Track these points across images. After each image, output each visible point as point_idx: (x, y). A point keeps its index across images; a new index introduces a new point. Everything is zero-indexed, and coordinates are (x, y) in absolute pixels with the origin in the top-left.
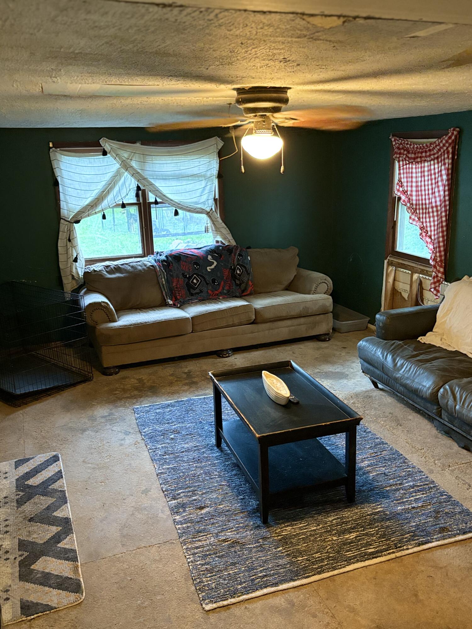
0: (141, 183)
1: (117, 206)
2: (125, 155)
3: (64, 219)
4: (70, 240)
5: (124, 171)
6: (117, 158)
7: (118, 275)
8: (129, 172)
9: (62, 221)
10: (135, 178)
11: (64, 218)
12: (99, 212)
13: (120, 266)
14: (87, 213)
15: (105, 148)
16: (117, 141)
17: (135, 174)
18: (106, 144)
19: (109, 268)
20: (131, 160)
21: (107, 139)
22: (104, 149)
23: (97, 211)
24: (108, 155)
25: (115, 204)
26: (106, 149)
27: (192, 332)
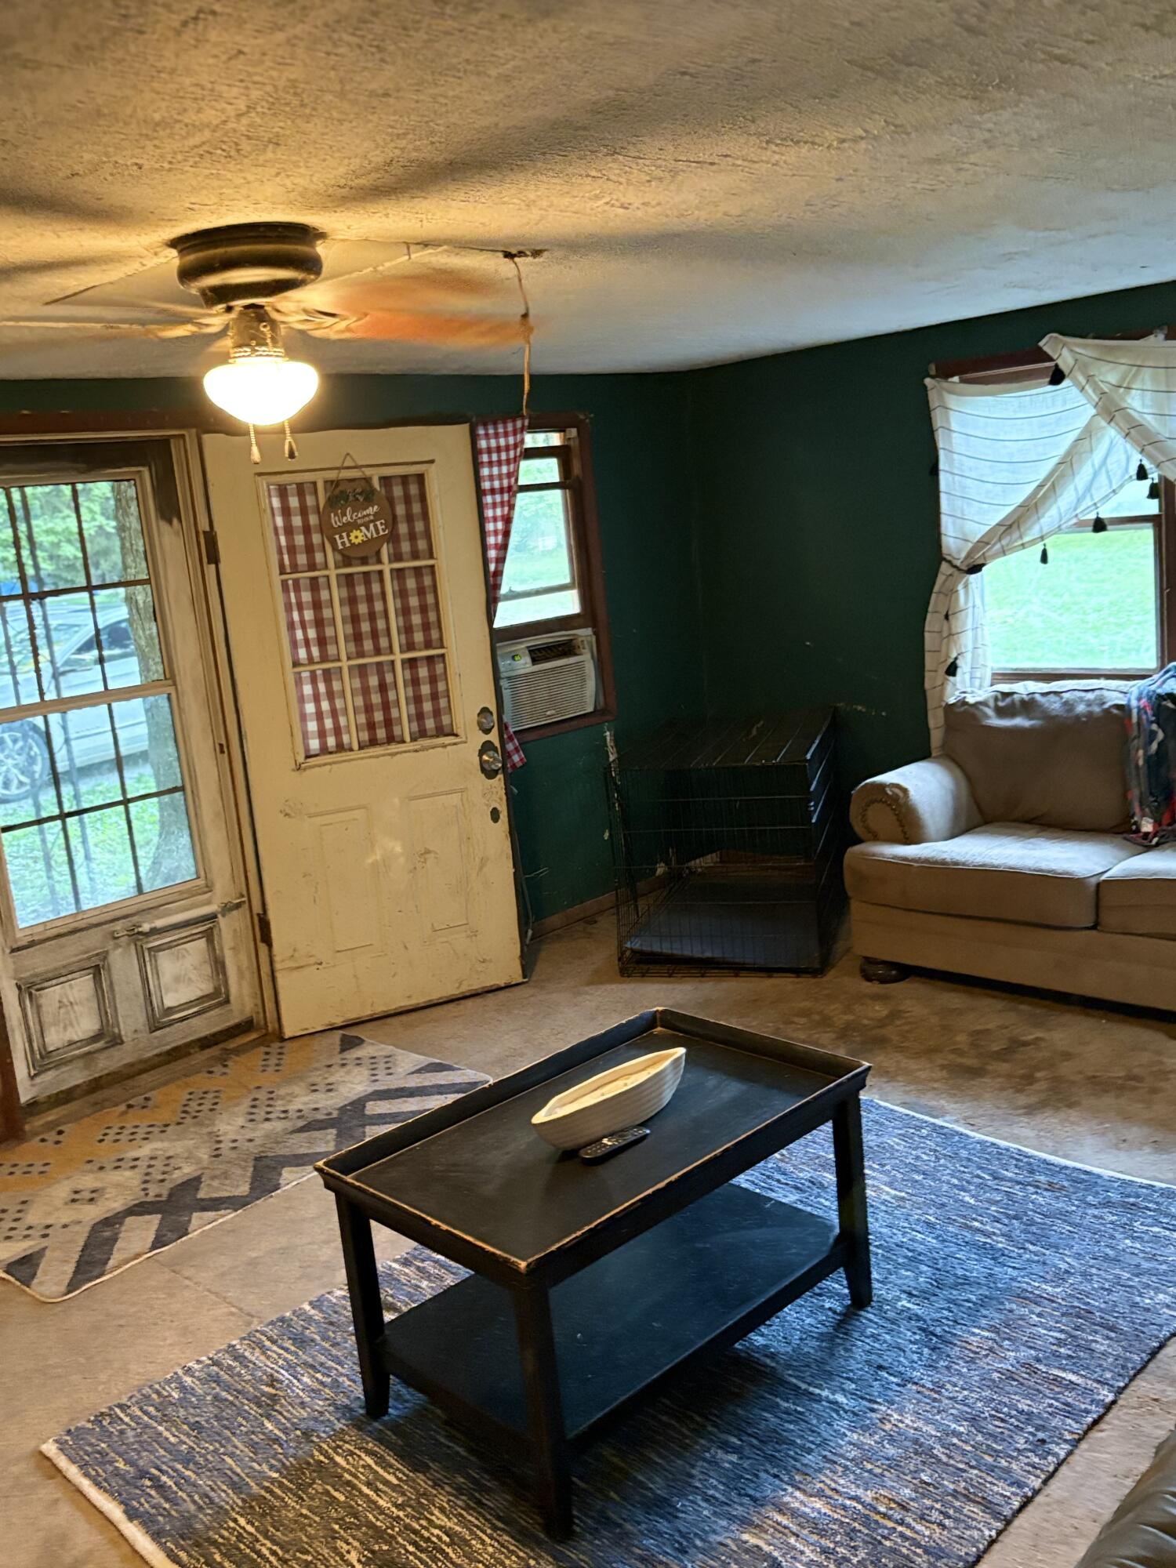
0: (1150, 457)
1: (1080, 525)
2: (1110, 376)
3: (949, 562)
4: (947, 617)
5: (1103, 423)
6: (1087, 387)
7: (1020, 722)
8: (1117, 424)
9: (944, 566)
10: (1135, 442)
11: (948, 558)
12: (1033, 542)
13: (1038, 697)
14: (998, 546)
15: (1060, 362)
16: (1095, 338)
17: (1135, 431)
18: (1064, 351)
19: (1008, 700)
20: (1129, 388)
21: (1061, 337)
22: (1057, 365)
23: (1026, 539)
24: (1066, 383)
25: (1075, 521)
26: (1062, 366)
27: (1094, 927)
